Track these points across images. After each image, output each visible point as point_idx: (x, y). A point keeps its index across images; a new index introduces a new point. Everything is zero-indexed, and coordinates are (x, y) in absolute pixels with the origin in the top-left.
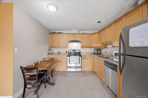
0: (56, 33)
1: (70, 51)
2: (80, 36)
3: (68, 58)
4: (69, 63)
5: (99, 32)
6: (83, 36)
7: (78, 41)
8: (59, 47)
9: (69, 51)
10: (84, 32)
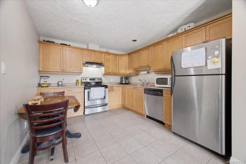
0: (54, 43)
1: (85, 81)
2: (103, 57)
3: (86, 91)
4: (89, 100)
5: (129, 54)
6: (108, 57)
7: (100, 64)
8: (63, 72)
9: (83, 81)
10: (108, 51)
